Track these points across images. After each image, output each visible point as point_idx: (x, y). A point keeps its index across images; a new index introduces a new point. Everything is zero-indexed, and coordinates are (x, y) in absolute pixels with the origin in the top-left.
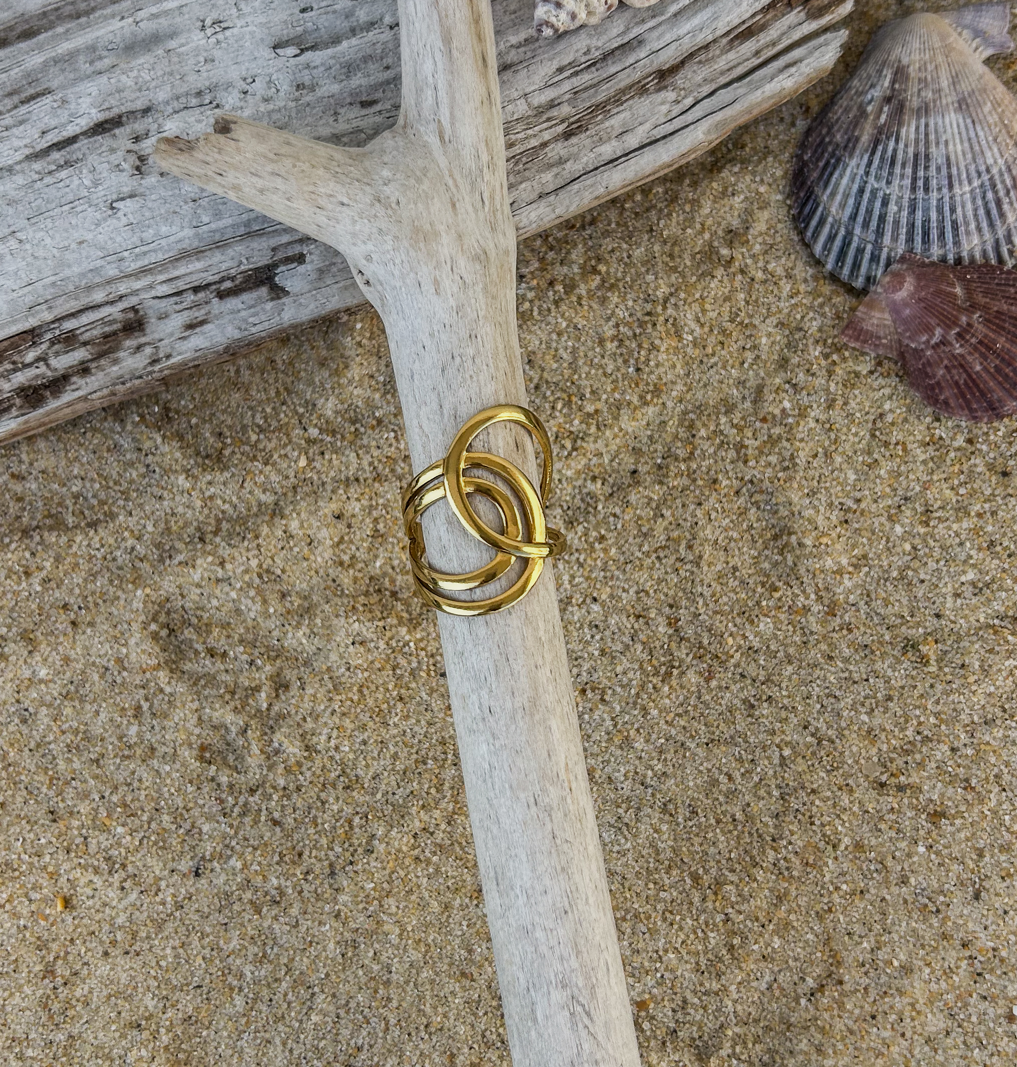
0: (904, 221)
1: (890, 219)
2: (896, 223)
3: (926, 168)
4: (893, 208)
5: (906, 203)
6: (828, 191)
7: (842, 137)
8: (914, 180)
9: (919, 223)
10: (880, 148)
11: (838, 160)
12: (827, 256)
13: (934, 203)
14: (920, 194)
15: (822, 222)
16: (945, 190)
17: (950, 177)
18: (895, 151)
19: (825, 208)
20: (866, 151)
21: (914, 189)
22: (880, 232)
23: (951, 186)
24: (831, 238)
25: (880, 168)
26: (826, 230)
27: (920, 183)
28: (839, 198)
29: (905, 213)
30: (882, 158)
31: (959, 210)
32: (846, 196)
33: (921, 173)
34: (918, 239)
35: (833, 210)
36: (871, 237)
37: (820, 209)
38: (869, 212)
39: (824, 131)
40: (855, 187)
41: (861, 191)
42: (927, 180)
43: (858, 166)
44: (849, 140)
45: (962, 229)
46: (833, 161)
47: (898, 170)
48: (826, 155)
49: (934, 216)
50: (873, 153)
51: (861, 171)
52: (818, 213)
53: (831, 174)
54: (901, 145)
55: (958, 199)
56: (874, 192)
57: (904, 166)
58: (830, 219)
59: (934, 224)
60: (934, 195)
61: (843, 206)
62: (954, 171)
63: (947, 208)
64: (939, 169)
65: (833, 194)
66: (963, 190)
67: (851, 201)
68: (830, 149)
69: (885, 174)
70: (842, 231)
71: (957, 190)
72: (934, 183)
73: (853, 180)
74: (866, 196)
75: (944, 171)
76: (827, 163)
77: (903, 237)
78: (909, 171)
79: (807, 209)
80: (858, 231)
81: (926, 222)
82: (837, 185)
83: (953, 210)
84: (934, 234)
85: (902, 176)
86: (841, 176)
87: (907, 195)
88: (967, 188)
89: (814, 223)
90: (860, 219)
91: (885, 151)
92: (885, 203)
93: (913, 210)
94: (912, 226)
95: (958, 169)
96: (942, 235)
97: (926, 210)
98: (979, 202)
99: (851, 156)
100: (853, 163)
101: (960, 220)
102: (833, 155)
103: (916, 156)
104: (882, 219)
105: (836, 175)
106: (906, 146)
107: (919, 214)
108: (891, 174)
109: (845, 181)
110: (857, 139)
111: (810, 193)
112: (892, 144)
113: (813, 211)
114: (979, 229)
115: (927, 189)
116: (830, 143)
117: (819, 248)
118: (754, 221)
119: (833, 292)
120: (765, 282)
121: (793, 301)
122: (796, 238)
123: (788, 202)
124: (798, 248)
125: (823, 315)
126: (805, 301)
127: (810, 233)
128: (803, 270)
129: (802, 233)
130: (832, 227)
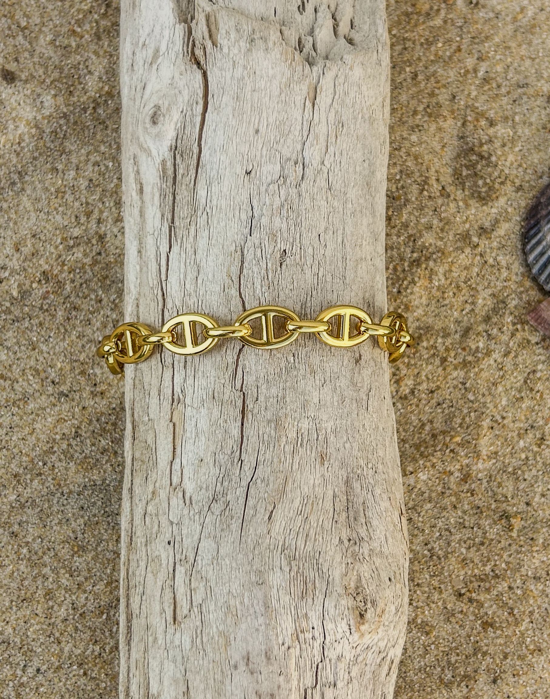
12: (535, 264)
15: (539, 243)
19: (543, 235)
24: (542, 254)
26: (539, 249)
35: (548, 238)
37: (540, 235)
52: (538, 237)
58: (544, 243)
79: (532, 232)
89: (533, 242)
111: (537, 223)
113: (536, 234)
117: (531, 258)
118: (498, 227)
119: (531, 287)
120: (493, 266)
121: (505, 284)
122: (519, 247)
123: (522, 223)
124: (519, 253)
125: (521, 299)
126: (512, 286)
127: (528, 247)
128: (517, 268)
129: (524, 245)
130: (544, 248)
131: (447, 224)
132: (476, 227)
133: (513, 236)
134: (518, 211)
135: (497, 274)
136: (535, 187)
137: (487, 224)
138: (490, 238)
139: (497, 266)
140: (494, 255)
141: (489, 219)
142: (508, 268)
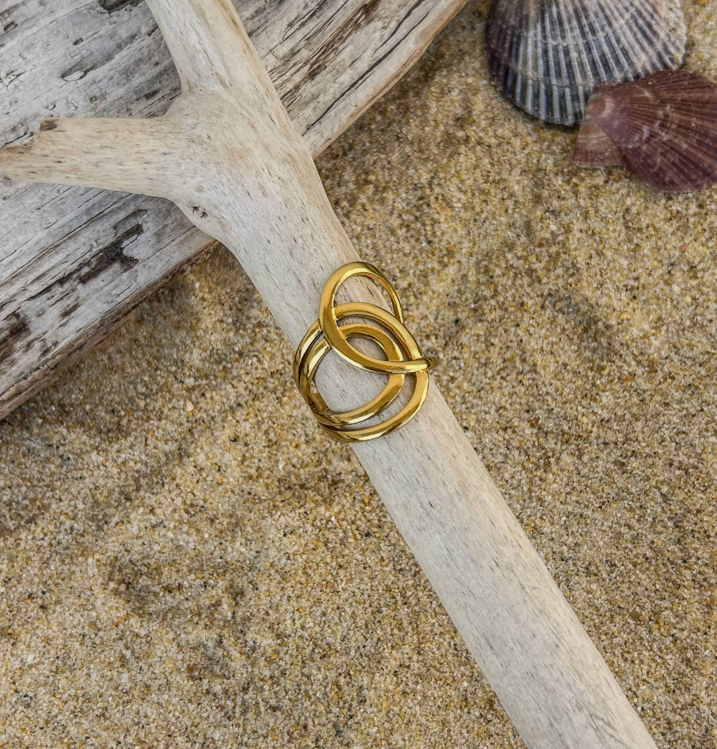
0: (586, 61)
1: (575, 63)
2: (581, 65)
3: (587, 17)
4: (574, 55)
5: (582, 48)
6: (521, 62)
7: (515, 20)
8: (582, 28)
9: (597, 58)
10: (547, 15)
11: (519, 37)
12: (538, 110)
13: (603, 40)
14: (590, 37)
15: (524, 86)
16: (607, 28)
17: (607, 18)
18: (559, 13)
19: (523, 75)
20: (537, 21)
21: (584, 35)
22: (571, 76)
23: (610, 24)
24: (536, 96)
25: (553, 30)
26: (530, 91)
27: (587, 29)
28: (530, 63)
29: (584, 55)
30: (552, 23)
31: (623, 39)
32: (536, 60)
33: (584, 22)
34: (602, 70)
35: (530, 74)
36: (566, 81)
37: (519, 78)
38: (558, 64)
39: (499, 22)
40: (540, 51)
41: (545, 52)
42: (591, 26)
43: (535, 35)
44: (521, 20)
45: (631, 52)
46: (515, 39)
47: (567, 26)
48: (508, 38)
49: (606, 49)
50: (543, 21)
51: (540, 37)
52: (519, 81)
53: (518, 49)
54: (562, 8)
55: (619, 31)
56: (556, 49)
57: (569, 21)
58: (530, 82)
59: (609, 56)
60: (601, 35)
61: (536, 68)
62: (608, 12)
63: (614, 41)
64: (596, 15)
65: (525, 63)
66: (620, 24)
67: (541, 62)
68: (509, 32)
69: (558, 32)
70: (543, 87)
71: (616, 25)
72: (597, 25)
73: (536, 46)
74: (551, 53)
75: (601, 15)
76: (512, 43)
77: (590, 73)
78: (575, 23)
79: (510, 83)
80: (554, 81)
81: (603, 56)
82: (525, 54)
83: (618, 41)
84: (612, 63)
85: (572, 29)
86: (526, 48)
87: (581, 41)
88: (622, 22)
89: (518, 90)
90: (553, 72)
91: (551, 16)
92: (567, 52)
93: (589, 50)
94: (593, 63)
95: (611, 10)
96: (618, 62)
97: (600, 47)
98: (635, 29)
99: (527, 30)
100: (531, 33)
101: (627, 46)
102: (513, 35)
103: (576, 11)
104: (569, 65)
105: (522, 48)
106: (566, 7)
107: (595, 53)
108: (563, 31)
109: (530, 49)
110: (527, 17)
111: (507, 70)
112: (554, 10)
113: (515, 82)
114: (643, 48)
115: (593, 32)
116: (507, 28)
117: (529, 107)
118: (473, 105)
119: (553, 135)
120: (499, 145)
121: (526, 152)
122: (509, 107)
123: (493, 83)
124: (513, 114)
125: (553, 153)
126: (535, 148)
127: (518, 99)
128: (524, 128)
129: (512, 102)
130: (533, 87)
131: (420, 142)
132: (451, 122)
133: (494, 102)
134: (478, 76)
135: (510, 149)
136: (474, 42)
137: (459, 111)
138: (474, 121)
139: (502, 141)
140: (491, 133)
141: (457, 105)
142: (516, 135)
